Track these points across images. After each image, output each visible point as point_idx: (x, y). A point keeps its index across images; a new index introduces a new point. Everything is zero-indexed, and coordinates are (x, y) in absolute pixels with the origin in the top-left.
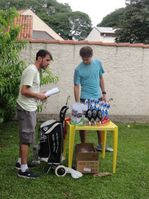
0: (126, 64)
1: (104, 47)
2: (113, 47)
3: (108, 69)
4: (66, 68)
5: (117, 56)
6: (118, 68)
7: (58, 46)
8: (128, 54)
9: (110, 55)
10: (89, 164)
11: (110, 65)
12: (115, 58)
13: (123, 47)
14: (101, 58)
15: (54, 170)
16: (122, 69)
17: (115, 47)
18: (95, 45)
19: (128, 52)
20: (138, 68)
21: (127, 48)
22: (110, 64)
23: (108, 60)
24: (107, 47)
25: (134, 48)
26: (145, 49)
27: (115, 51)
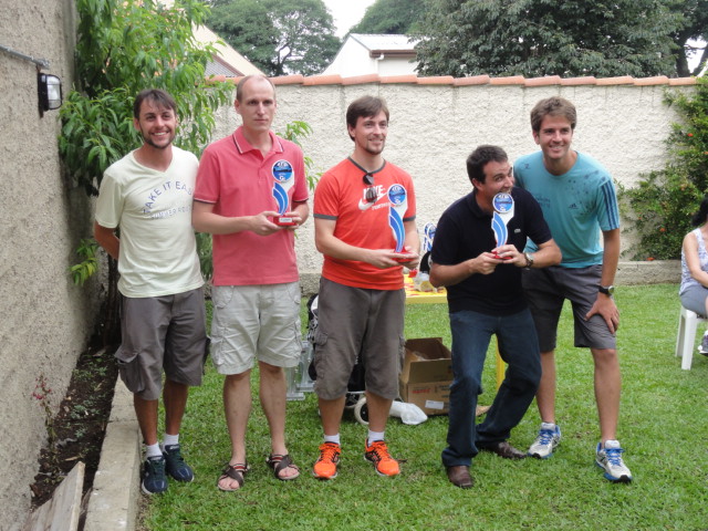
0: (481, 132)
1: (420, 89)
2: (444, 89)
4: (324, 150)
5: (456, 111)
6: (461, 142)
7: (299, 91)
8: (486, 105)
9: (437, 111)
10: (439, 390)
11: (438, 136)
12: (452, 117)
13: (472, 88)
14: (413, 118)
15: (352, 411)
17: (449, 89)
18: (397, 84)
19: (484, 101)
20: (513, 143)
21: (480, 90)
22: (439, 133)
23: (432, 125)
24: (428, 88)
25: (501, 90)
26: (528, 91)
27: (450, 99)
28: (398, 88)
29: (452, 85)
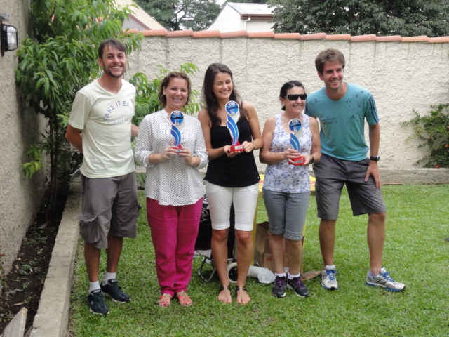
2: (293, 42)
5: (302, 58)
7: (190, 41)
13: (313, 42)
17: (297, 42)
18: (260, 38)
21: (319, 43)
25: (334, 44)
26: (353, 45)
27: (297, 49)
28: (261, 41)
29: (299, 40)
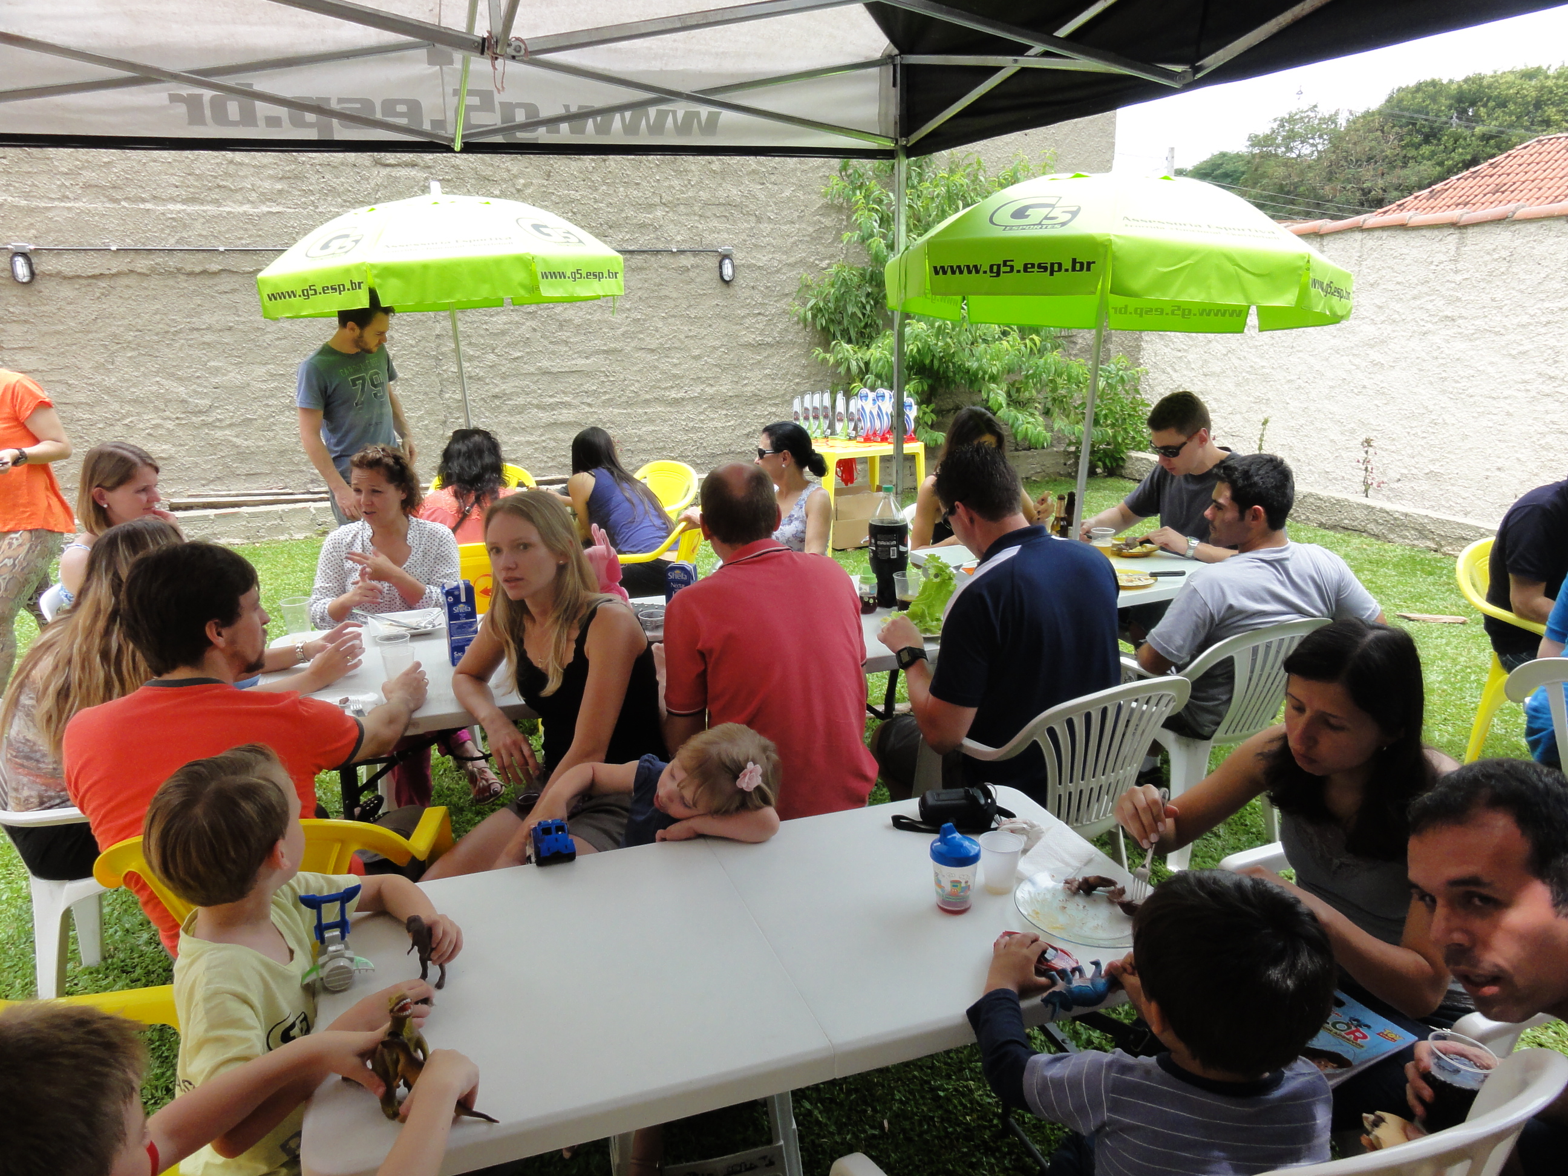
0: (1493, 300)
1: (1413, 234)
3: (1422, 323)
8: (1505, 254)
11: (1430, 306)
13: (1487, 228)
16: (1476, 323)
17: (1452, 231)
19: (1504, 248)
20: (1544, 319)
22: (1431, 301)
23: (1425, 289)
24: (1424, 232)
25: (1532, 228)
27: (1452, 247)
